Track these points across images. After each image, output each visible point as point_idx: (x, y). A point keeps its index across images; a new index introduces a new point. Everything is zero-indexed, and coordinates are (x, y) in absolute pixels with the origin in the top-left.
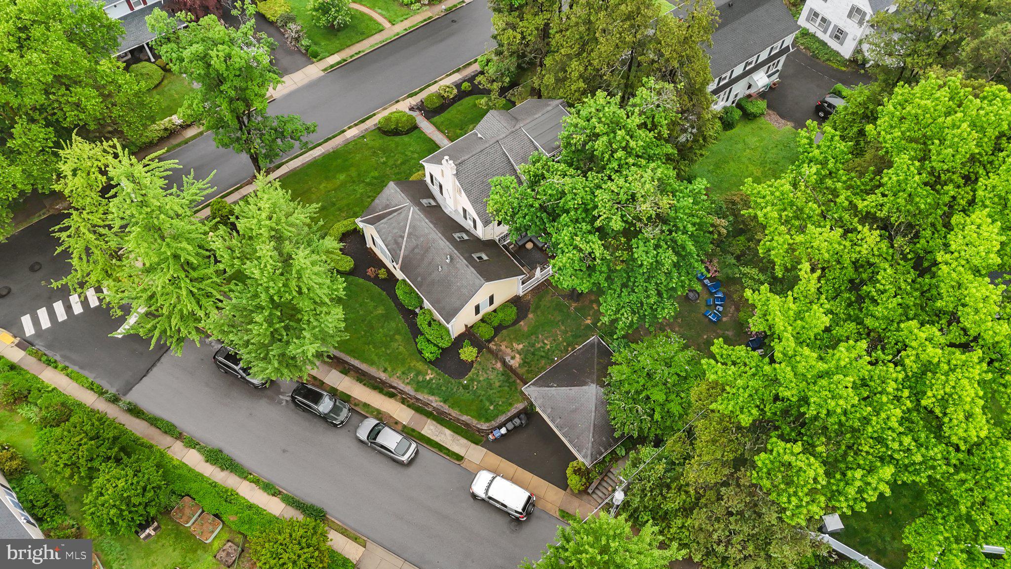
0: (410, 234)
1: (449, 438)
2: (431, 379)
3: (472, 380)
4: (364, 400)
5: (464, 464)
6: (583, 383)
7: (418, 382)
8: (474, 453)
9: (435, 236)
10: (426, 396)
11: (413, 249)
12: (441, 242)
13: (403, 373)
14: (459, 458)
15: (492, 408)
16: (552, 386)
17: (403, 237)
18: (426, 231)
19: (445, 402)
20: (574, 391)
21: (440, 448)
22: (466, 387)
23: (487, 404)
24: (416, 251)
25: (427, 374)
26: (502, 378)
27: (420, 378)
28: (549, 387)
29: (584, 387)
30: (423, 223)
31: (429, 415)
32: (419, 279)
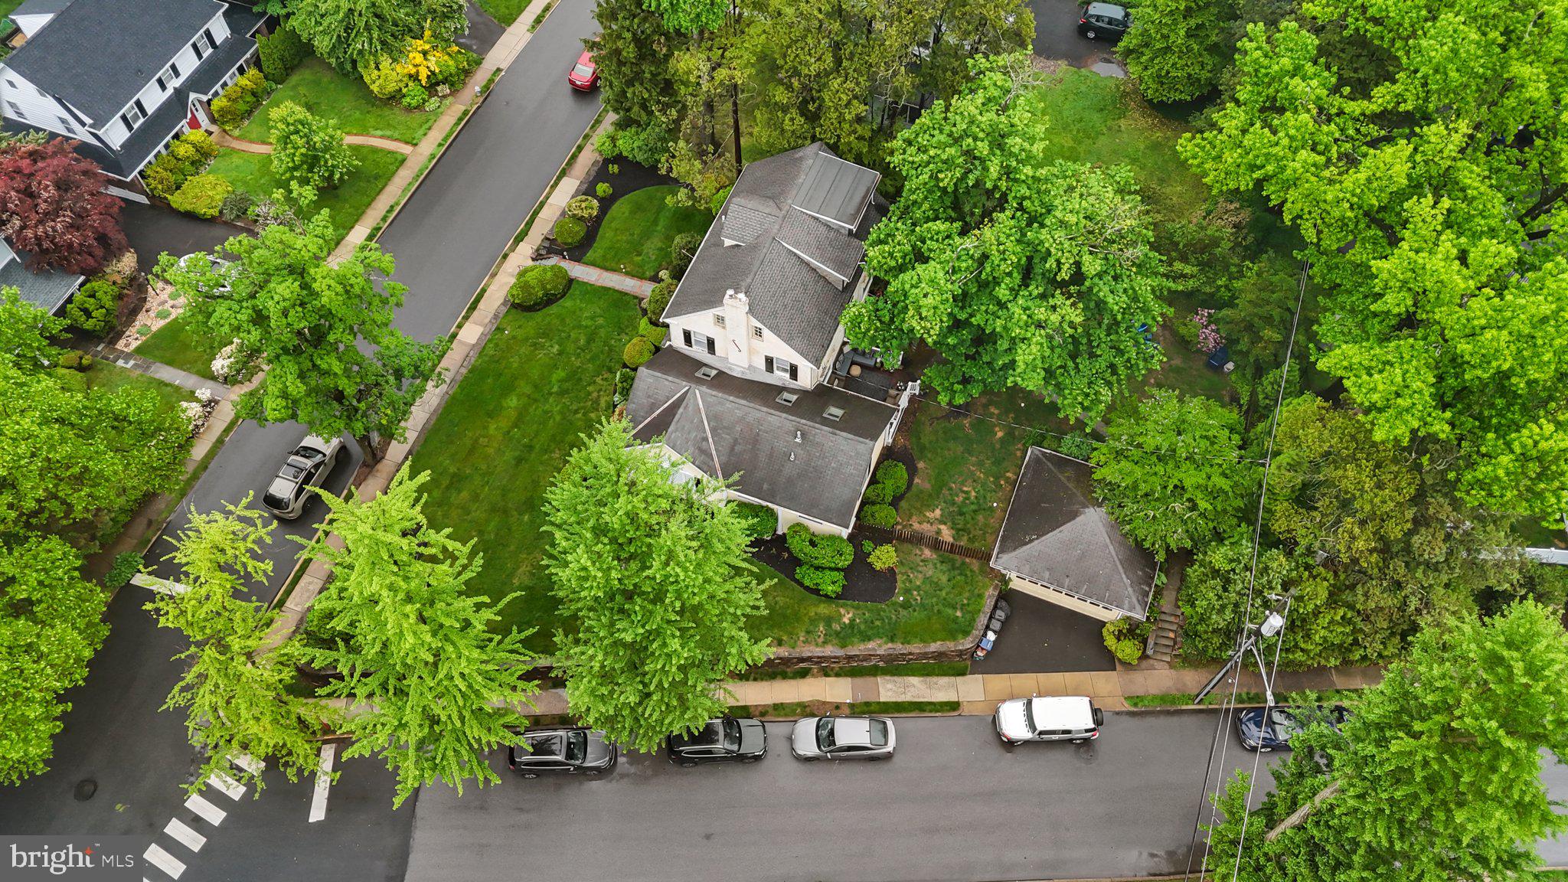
0: (713, 430)
1: (923, 687)
2: (852, 620)
3: (907, 591)
4: (770, 702)
5: (965, 710)
6: (1073, 515)
7: (837, 634)
8: (970, 689)
9: (758, 415)
10: (862, 647)
11: (732, 449)
12: (770, 418)
13: (808, 632)
14: (954, 706)
15: (959, 614)
16: (1031, 541)
17: (706, 439)
18: (739, 413)
19: (892, 640)
20: (1066, 531)
21: (919, 707)
22: (905, 605)
23: (950, 611)
24: (738, 448)
25: (841, 616)
26: (944, 567)
27: (836, 627)
28: (1026, 544)
29: (1078, 519)
30: (728, 405)
31: (874, 671)
32: (765, 486)
